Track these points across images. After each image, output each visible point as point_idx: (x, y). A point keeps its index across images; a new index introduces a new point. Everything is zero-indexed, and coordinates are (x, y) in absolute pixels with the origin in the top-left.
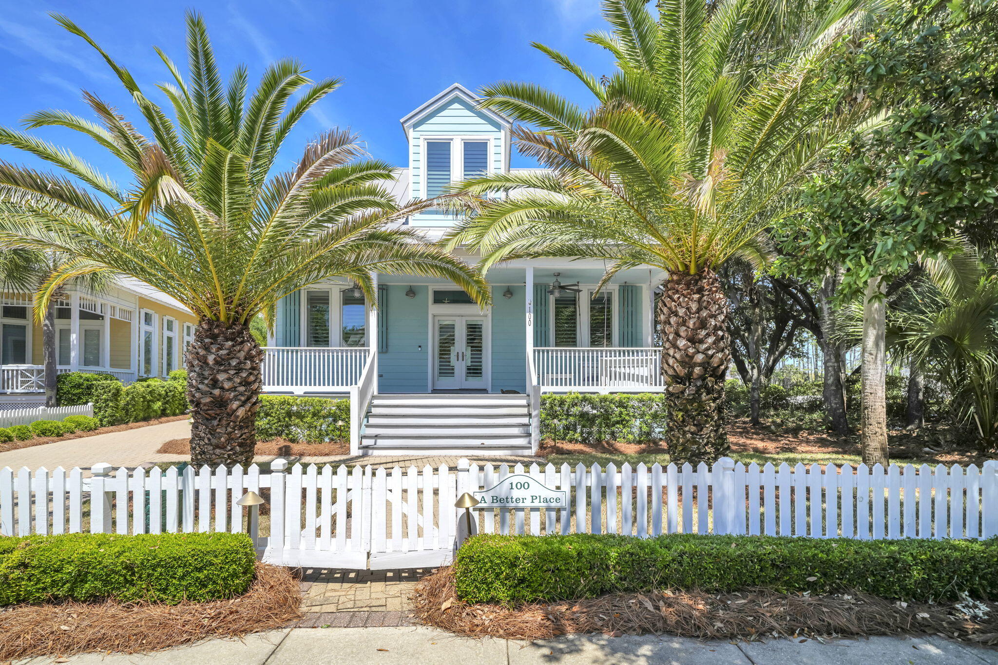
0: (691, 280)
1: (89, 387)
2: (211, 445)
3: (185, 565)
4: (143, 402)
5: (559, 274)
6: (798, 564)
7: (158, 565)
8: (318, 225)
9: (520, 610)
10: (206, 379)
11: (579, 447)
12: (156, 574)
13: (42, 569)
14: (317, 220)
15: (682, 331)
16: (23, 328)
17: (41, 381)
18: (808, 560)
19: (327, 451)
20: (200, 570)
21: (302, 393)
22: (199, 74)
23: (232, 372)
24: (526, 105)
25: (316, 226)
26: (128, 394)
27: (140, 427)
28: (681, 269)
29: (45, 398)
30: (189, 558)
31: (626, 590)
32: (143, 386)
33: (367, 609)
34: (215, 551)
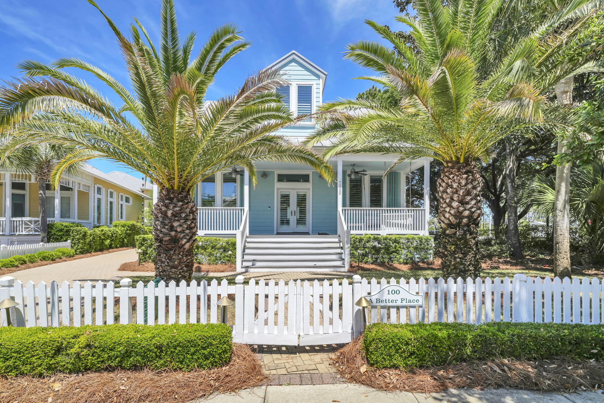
0: (461, 166)
1: (68, 231)
2: (169, 266)
3: (195, 346)
4: (99, 240)
5: (354, 165)
6: (586, 342)
7: (178, 345)
8: (239, 130)
9: (414, 373)
10: (166, 225)
11: (373, 266)
12: (176, 351)
13: (102, 349)
14: (239, 127)
15: (455, 197)
16: (24, 196)
17: (38, 228)
18: (593, 339)
19: (222, 269)
20: (204, 348)
21: (203, 235)
22: (166, 34)
23: (182, 221)
24: (372, 56)
25: (237, 131)
26: (91, 235)
27: (98, 255)
28: (454, 159)
29: (40, 237)
30: (198, 341)
31: (479, 359)
32: (99, 231)
33: (307, 372)
34: (213, 336)
